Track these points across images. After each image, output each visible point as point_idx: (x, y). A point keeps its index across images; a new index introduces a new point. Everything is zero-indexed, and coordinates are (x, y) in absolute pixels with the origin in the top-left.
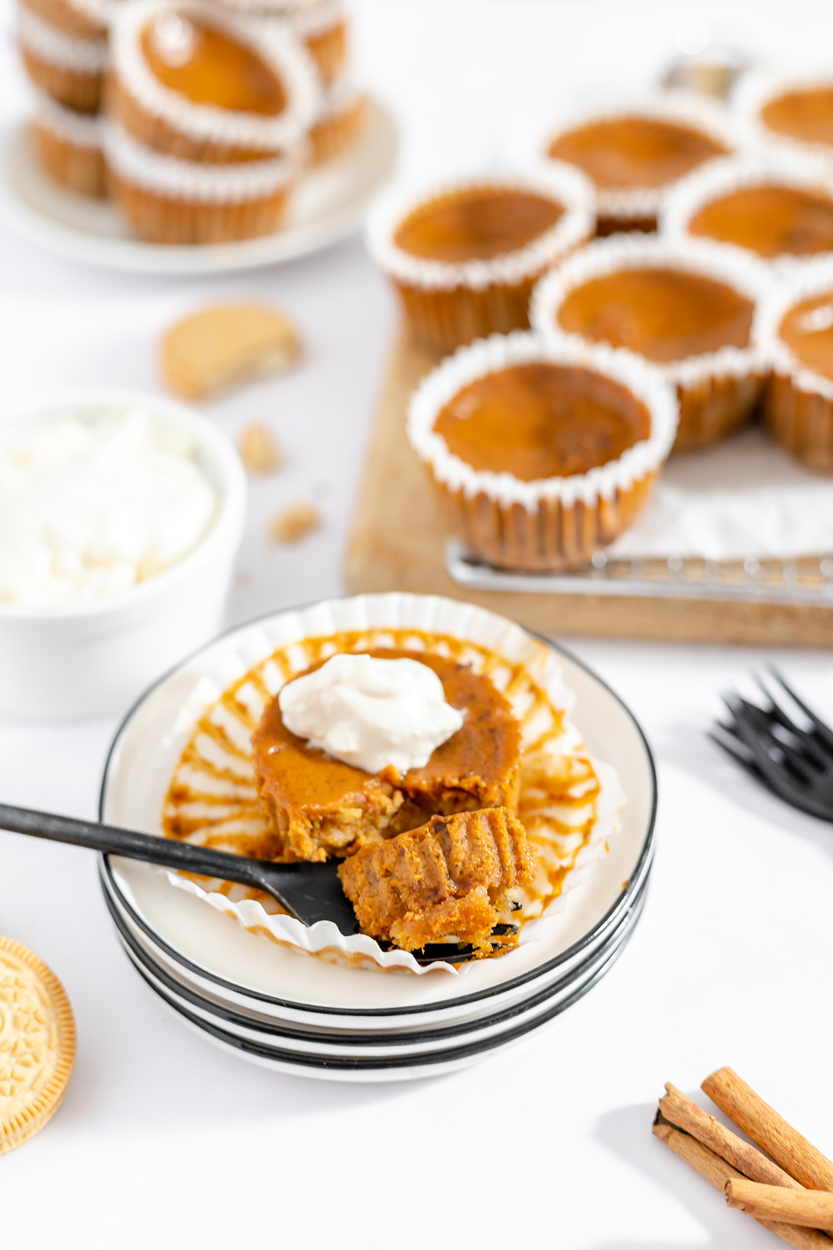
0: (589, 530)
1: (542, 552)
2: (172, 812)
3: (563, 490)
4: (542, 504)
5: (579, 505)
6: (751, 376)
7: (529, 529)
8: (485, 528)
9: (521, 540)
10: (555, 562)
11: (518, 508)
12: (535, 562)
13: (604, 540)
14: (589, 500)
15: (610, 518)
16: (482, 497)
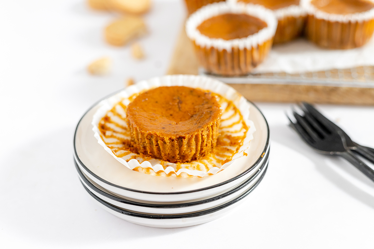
0: (249, 60)
1: (233, 68)
2: (103, 122)
3: (240, 43)
4: (233, 49)
5: (245, 49)
6: (301, 17)
7: (228, 58)
8: (213, 59)
9: (226, 63)
10: (237, 72)
11: (225, 51)
12: (230, 72)
13: (254, 65)
14: (249, 47)
15: (256, 55)
16: (212, 49)
